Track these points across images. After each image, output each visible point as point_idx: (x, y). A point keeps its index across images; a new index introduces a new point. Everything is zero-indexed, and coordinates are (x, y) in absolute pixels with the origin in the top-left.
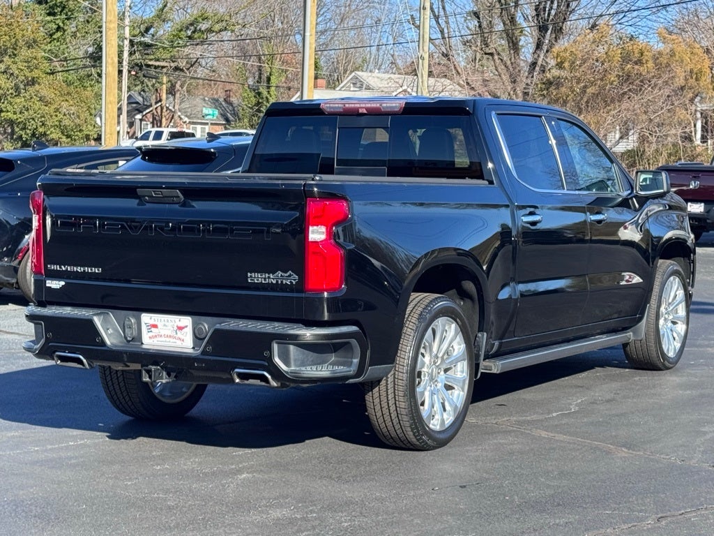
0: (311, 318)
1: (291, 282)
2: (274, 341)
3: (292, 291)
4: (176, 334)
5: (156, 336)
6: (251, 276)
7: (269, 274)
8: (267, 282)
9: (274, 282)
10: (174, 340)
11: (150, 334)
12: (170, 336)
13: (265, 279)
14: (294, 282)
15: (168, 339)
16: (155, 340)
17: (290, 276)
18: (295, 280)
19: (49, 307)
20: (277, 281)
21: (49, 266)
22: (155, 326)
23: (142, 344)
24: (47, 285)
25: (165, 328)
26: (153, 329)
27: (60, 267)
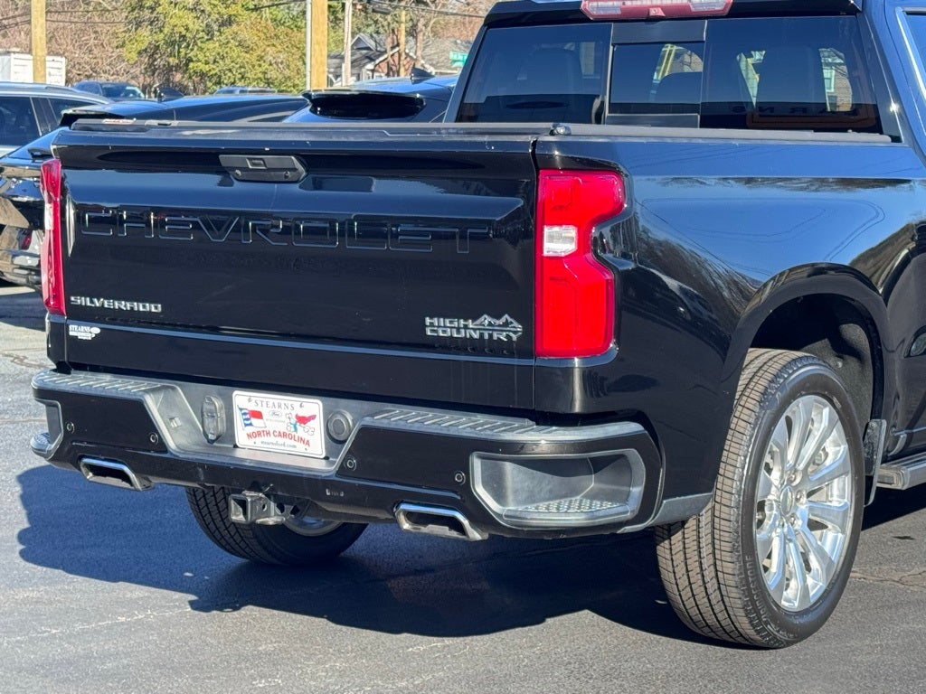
0: (547, 407)
1: (508, 336)
2: (475, 454)
3: (511, 355)
4: (296, 430)
5: (259, 434)
6: (432, 324)
7: (466, 320)
8: (462, 335)
9: (476, 336)
10: (292, 442)
11: (250, 430)
12: (285, 435)
13: (458, 329)
14: (514, 337)
15: (281, 440)
16: (259, 440)
17: (506, 324)
18: (515, 332)
19: (74, 373)
20: (482, 335)
21: (73, 299)
22: (258, 415)
23: (236, 446)
24: (71, 333)
25: (275, 418)
26: (254, 421)
27: (92, 302)
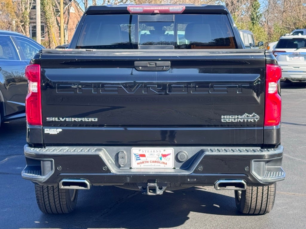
1: (254, 120)
2: (253, 160)
3: (254, 126)
4: (161, 159)
5: (143, 162)
6: (224, 118)
7: (238, 116)
8: (236, 121)
9: (242, 121)
10: (159, 164)
11: (139, 161)
12: (155, 162)
13: (235, 119)
14: (257, 120)
15: (153, 164)
16: (142, 165)
17: (254, 116)
18: (257, 119)
19: (47, 148)
20: (244, 120)
21: (48, 118)
22: (143, 156)
23: (131, 168)
24: (45, 132)
25: (151, 156)
26: (141, 158)
27: (59, 119)
